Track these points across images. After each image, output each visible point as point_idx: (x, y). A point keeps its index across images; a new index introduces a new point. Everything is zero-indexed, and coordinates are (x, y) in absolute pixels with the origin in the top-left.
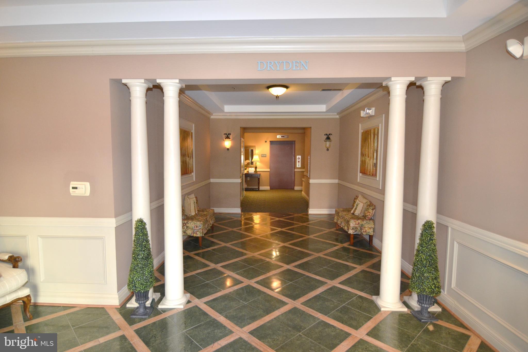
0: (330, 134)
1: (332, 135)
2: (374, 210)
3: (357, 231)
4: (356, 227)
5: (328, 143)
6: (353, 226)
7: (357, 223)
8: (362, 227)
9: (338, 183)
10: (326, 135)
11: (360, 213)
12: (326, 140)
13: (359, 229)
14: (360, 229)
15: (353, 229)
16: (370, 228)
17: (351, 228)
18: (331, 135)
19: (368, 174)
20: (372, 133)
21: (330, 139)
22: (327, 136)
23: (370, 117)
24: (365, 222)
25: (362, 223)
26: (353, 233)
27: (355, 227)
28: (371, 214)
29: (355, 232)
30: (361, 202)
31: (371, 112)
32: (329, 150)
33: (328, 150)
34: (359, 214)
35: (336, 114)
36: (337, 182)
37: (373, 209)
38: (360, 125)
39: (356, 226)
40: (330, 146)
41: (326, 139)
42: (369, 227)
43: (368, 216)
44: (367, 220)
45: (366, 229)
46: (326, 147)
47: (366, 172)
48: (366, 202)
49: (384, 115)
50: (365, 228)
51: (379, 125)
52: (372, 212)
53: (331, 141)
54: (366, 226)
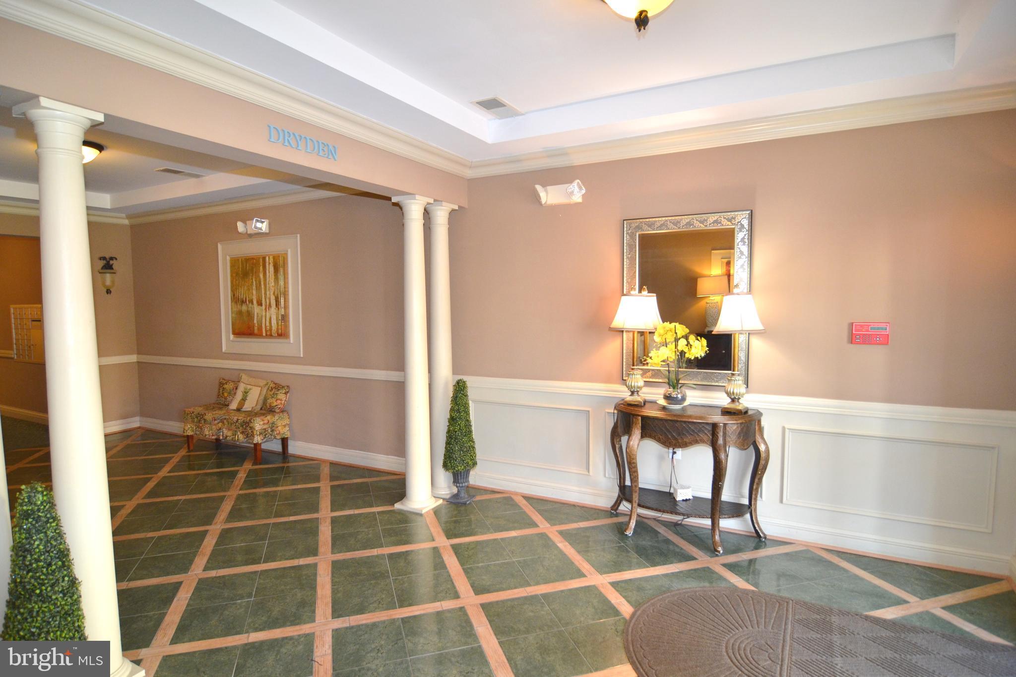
0: (112, 259)
1: (116, 259)
2: (288, 394)
3: (267, 436)
4: (265, 429)
5: (108, 277)
6: (260, 428)
7: (266, 422)
8: (273, 426)
9: (138, 362)
10: (103, 260)
11: (256, 405)
12: (102, 271)
13: (269, 431)
14: (271, 431)
15: (261, 434)
16: (285, 426)
17: (258, 433)
18: (114, 259)
19: (264, 334)
20: (267, 264)
21: (112, 269)
22: (105, 262)
23: (259, 235)
24: (277, 417)
25: (273, 420)
26: (262, 440)
27: (263, 429)
28: (283, 402)
29: (264, 438)
30: (254, 386)
31: (263, 226)
32: (111, 294)
33: (111, 292)
34: (253, 407)
35: (124, 215)
36: (135, 361)
37: (286, 393)
38: (220, 246)
39: (265, 427)
40: (113, 282)
41: (102, 268)
42: (283, 424)
43: (279, 406)
44: (278, 413)
45: (280, 428)
46: (104, 286)
47: (256, 331)
48: (265, 384)
49: (298, 235)
50: (278, 427)
51: (287, 251)
52: (285, 399)
53: (115, 273)
54: (279, 423)
